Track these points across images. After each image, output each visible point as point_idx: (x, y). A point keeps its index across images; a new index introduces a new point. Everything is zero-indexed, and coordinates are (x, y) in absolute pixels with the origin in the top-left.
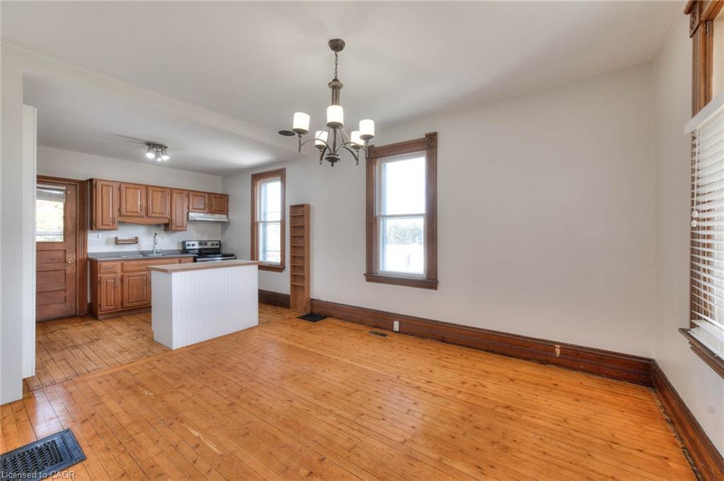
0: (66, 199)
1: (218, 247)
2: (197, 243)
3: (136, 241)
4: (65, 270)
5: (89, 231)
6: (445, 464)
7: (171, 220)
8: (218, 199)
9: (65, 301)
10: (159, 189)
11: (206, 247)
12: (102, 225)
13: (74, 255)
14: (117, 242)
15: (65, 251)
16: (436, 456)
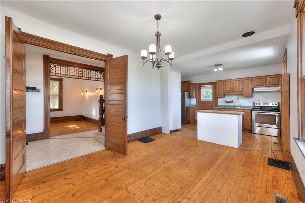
1: (277, 106)
3: (232, 101)
5: (218, 98)
6: (108, 199)
7: (244, 92)
14: (226, 102)
15: (213, 104)
16: (114, 197)
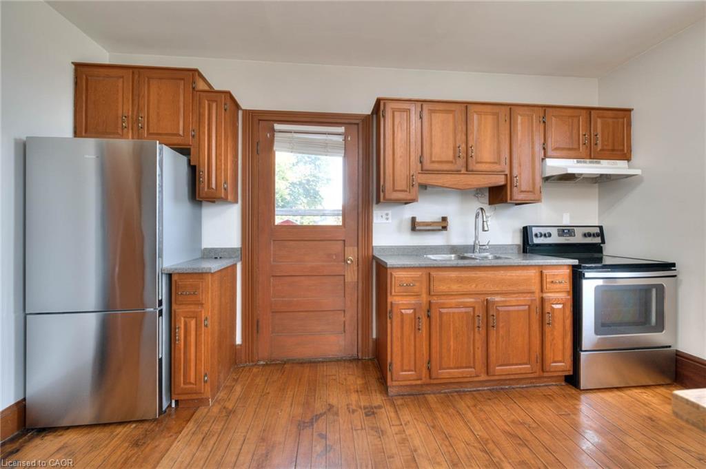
0: (345, 150)
1: (598, 240)
2: (554, 232)
3: (443, 225)
4: (344, 276)
5: (375, 206)
7: (510, 177)
8: (610, 121)
9: (345, 332)
10: (489, 108)
11: (572, 240)
12: (395, 191)
13: (356, 248)
14: (414, 226)
15: (344, 241)
